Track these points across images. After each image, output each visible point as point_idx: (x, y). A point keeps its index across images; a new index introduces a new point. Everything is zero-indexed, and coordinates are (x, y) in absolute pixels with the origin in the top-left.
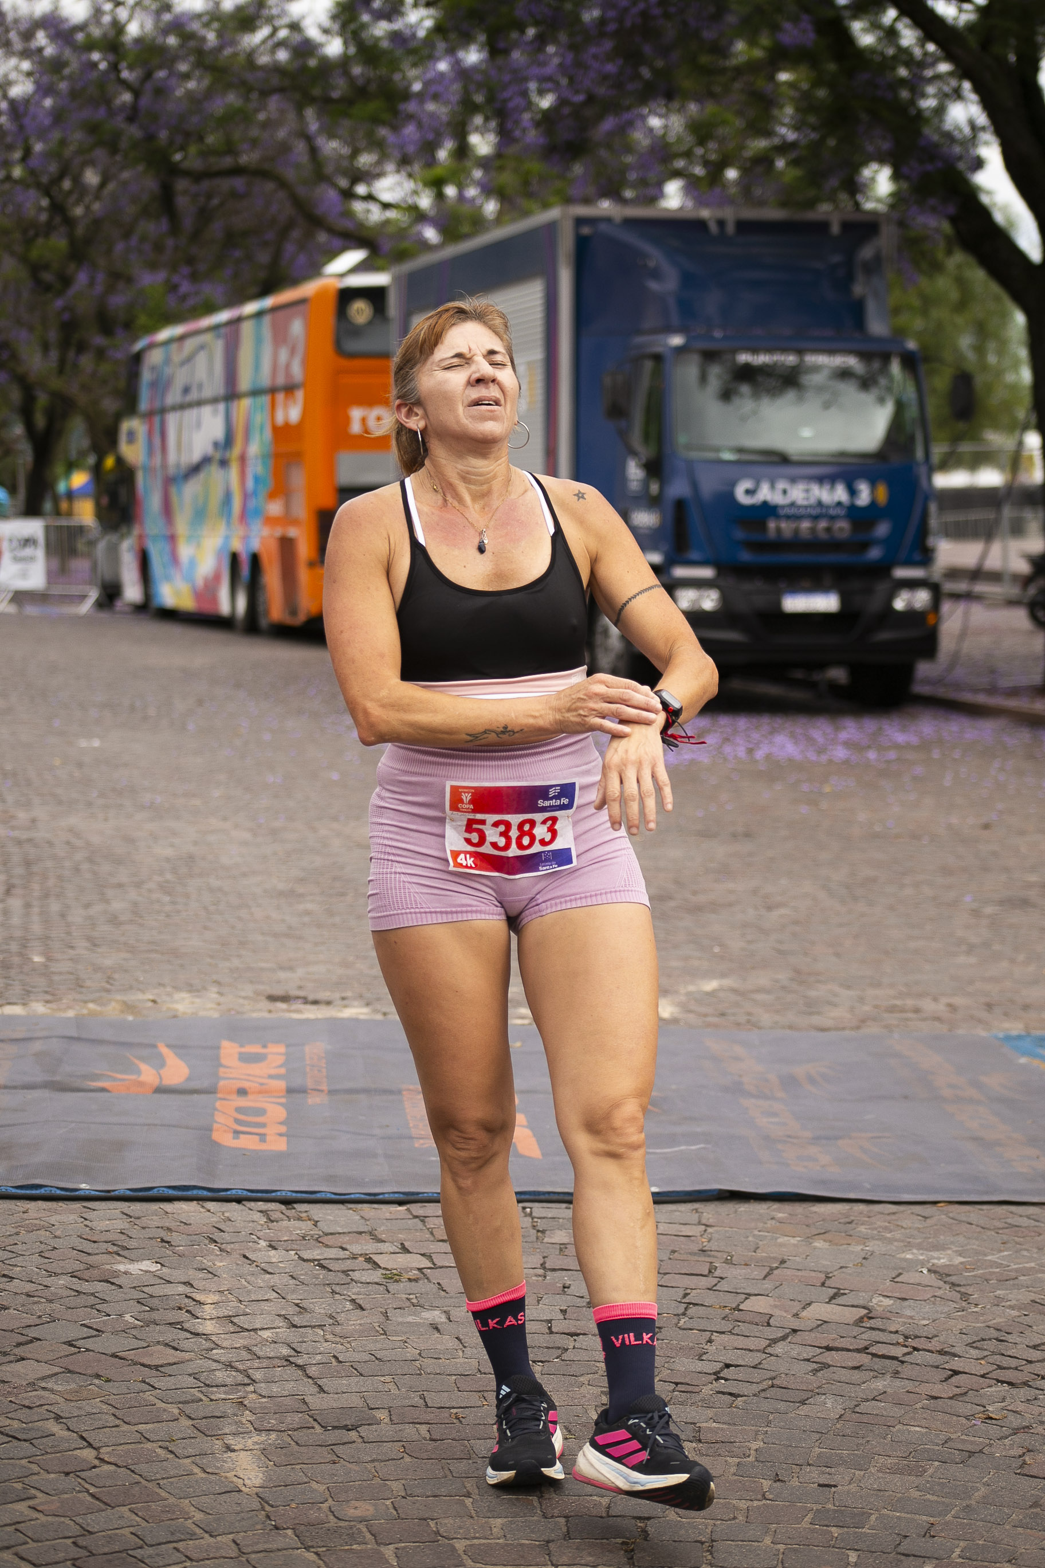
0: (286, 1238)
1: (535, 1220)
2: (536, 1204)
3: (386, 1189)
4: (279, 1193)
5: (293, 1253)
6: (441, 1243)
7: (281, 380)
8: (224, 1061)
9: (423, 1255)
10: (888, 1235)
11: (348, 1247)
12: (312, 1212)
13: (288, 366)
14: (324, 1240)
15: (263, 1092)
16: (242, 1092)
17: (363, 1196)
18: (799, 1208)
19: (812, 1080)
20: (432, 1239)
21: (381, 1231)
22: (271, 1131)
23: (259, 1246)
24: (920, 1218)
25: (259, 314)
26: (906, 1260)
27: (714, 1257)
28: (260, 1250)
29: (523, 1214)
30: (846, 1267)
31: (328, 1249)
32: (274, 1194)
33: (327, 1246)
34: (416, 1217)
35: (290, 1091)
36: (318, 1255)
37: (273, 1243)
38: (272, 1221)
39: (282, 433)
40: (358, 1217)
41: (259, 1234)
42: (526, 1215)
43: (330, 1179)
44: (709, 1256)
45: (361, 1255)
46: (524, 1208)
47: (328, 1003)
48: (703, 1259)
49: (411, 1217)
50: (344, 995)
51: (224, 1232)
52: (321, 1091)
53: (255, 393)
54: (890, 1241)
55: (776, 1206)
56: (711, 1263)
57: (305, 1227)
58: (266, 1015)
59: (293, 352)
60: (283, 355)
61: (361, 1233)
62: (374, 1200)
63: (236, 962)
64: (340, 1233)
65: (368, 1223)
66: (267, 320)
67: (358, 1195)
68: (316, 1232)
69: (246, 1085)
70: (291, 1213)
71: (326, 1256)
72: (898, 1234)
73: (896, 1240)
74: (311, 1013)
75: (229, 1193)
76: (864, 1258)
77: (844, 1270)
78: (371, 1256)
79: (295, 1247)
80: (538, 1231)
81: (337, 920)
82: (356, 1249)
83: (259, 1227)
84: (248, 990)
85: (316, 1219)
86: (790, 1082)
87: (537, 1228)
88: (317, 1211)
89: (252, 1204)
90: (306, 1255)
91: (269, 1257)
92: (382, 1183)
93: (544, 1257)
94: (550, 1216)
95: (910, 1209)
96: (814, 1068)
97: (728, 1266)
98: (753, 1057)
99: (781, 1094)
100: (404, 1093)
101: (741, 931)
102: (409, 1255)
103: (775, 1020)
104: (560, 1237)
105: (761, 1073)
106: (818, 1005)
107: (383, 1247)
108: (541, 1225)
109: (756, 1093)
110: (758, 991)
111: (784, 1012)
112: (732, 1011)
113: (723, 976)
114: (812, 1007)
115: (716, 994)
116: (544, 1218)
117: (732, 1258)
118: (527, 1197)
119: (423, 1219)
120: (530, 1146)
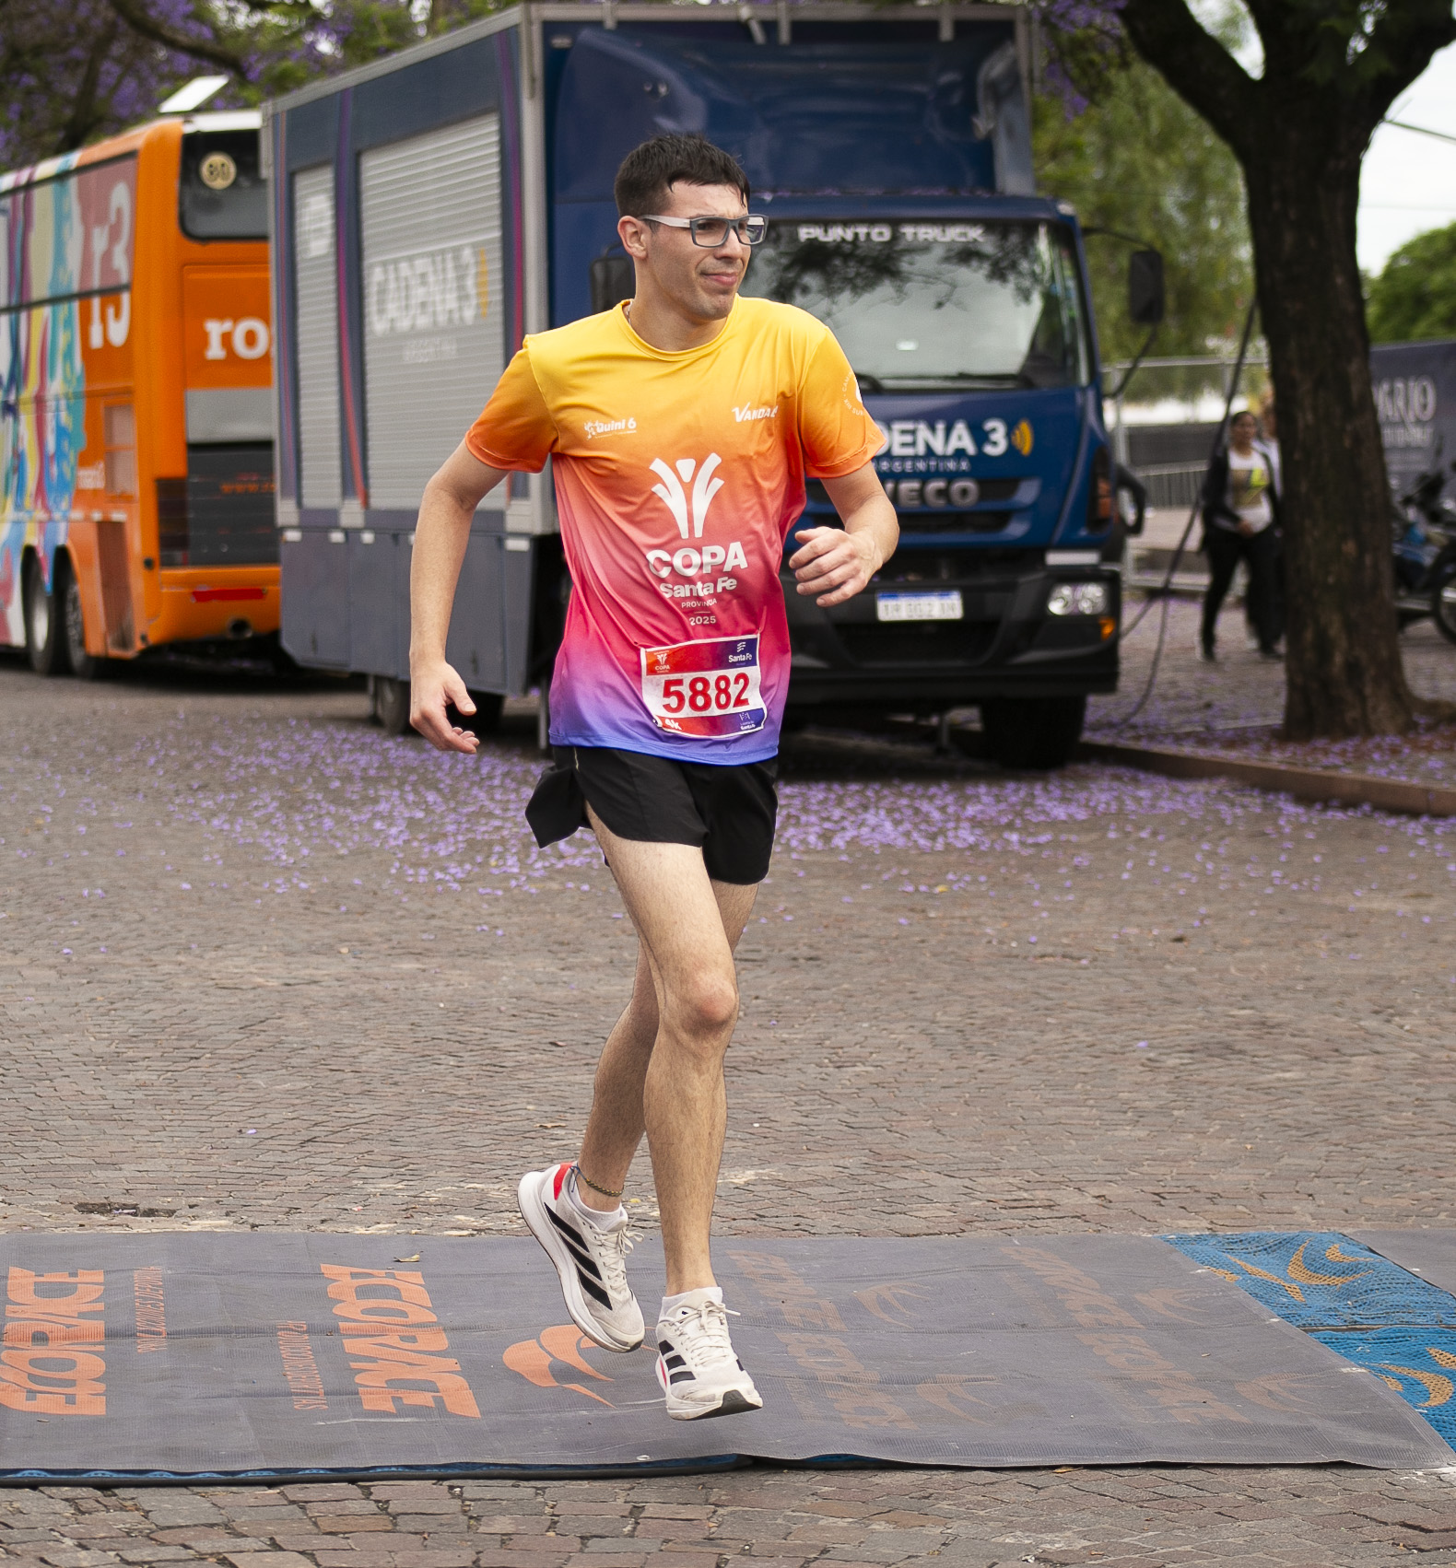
0: (102, 1535)
1: (468, 1503)
2: (470, 1482)
3: (254, 1465)
4: (92, 1474)
5: (113, 1553)
6: (328, 1537)
7: (96, 283)
8: (11, 1296)
9: (302, 1553)
10: (982, 1513)
11: (193, 1544)
12: (140, 1499)
13: (107, 256)
14: (159, 1535)
15: (73, 1337)
16: (40, 1338)
17: (215, 1476)
18: (853, 1480)
19: (885, 1306)
20: (316, 1531)
21: (241, 1523)
22: (81, 1393)
23: (64, 1546)
24: (1030, 1489)
25: (61, 177)
26: (1004, 1545)
27: (725, 1546)
28: (64, 1551)
29: (449, 1496)
30: (917, 1557)
31: (163, 1548)
32: (85, 1476)
33: (163, 1544)
34: (293, 1502)
35: (111, 1334)
36: (149, 1555)
37: (83, 1542)
38: (83, 1513)
39: (99, 361)
40: (208, 1505)
41: (63, 1530)
42: (454, 1496)
43: (170, 1452)
44: (718, 1546)
45: (212, 1555)
46: (451, 1488)
47: (171, 1213)
48: (709, 1549)
49: (286, 1502)
50: (193, 1201)
51: (12, 1528)
52: (160, 1334)
53: (54, 301)
54: (984, 1520)
55: (820, 1476)
56: (721, 1554)
57: (132, 1519)
58: (76, 1230)
59: (114, 236)
60: (100, 241)
61: (212, 1526)
62: (232, 1480)
63: (32, 1158)
64: (182, 1527)
65: (222, 1512)
66: (73, 183)
67: (208, 1475)
68: (146, 1525)
69: (46, 1327)
70: (111, 1501)
71: (160, 1556)
72: (995, 1512)
73: (992, 1520)
74: (143, 1226)
75: (19, 1475)
76: (944, 1544)
77: (913, 1560)
78: (226, 1555)
79: (117, 1546)
80: (471, 1518)
81: (185, 1094)
82: (204, 1546)
83: (64, 1521)
84: (50, 1197)
85: (147, 1509)
86: (851, 1310)
87: (470, 1514)
88: (147, 1497)
89: (54, 1490)
90: (131, 1556)
91: (78, 1559)
92: (244, 1456)
93: (478, 1553)
94: (489, 1496)
95: (1017, 1477)
96: (890, 1289)
97: (744, 1559)
98: (799, 1275)
99: (838, 1326)
100: (279, 1333)
101: (795, 1099)
102: (280, 1553)
103: (836, 1223)
104: (502, 1524)
105: (811, 1297)
106: (903, 1201)
107: (243, 1543)
108: (474, 1509)
109: (801, 1325)
110: (814, 1183)
111: (851, 1212)
112: (774, 1212)
113: (764, 1162)
114: (893, 1204)
115: (750, 1188)
116: (480, 1500)
117: (751, 1547)
118: (456, 1471)
119: (302, 1504)
120: (464, 1403)
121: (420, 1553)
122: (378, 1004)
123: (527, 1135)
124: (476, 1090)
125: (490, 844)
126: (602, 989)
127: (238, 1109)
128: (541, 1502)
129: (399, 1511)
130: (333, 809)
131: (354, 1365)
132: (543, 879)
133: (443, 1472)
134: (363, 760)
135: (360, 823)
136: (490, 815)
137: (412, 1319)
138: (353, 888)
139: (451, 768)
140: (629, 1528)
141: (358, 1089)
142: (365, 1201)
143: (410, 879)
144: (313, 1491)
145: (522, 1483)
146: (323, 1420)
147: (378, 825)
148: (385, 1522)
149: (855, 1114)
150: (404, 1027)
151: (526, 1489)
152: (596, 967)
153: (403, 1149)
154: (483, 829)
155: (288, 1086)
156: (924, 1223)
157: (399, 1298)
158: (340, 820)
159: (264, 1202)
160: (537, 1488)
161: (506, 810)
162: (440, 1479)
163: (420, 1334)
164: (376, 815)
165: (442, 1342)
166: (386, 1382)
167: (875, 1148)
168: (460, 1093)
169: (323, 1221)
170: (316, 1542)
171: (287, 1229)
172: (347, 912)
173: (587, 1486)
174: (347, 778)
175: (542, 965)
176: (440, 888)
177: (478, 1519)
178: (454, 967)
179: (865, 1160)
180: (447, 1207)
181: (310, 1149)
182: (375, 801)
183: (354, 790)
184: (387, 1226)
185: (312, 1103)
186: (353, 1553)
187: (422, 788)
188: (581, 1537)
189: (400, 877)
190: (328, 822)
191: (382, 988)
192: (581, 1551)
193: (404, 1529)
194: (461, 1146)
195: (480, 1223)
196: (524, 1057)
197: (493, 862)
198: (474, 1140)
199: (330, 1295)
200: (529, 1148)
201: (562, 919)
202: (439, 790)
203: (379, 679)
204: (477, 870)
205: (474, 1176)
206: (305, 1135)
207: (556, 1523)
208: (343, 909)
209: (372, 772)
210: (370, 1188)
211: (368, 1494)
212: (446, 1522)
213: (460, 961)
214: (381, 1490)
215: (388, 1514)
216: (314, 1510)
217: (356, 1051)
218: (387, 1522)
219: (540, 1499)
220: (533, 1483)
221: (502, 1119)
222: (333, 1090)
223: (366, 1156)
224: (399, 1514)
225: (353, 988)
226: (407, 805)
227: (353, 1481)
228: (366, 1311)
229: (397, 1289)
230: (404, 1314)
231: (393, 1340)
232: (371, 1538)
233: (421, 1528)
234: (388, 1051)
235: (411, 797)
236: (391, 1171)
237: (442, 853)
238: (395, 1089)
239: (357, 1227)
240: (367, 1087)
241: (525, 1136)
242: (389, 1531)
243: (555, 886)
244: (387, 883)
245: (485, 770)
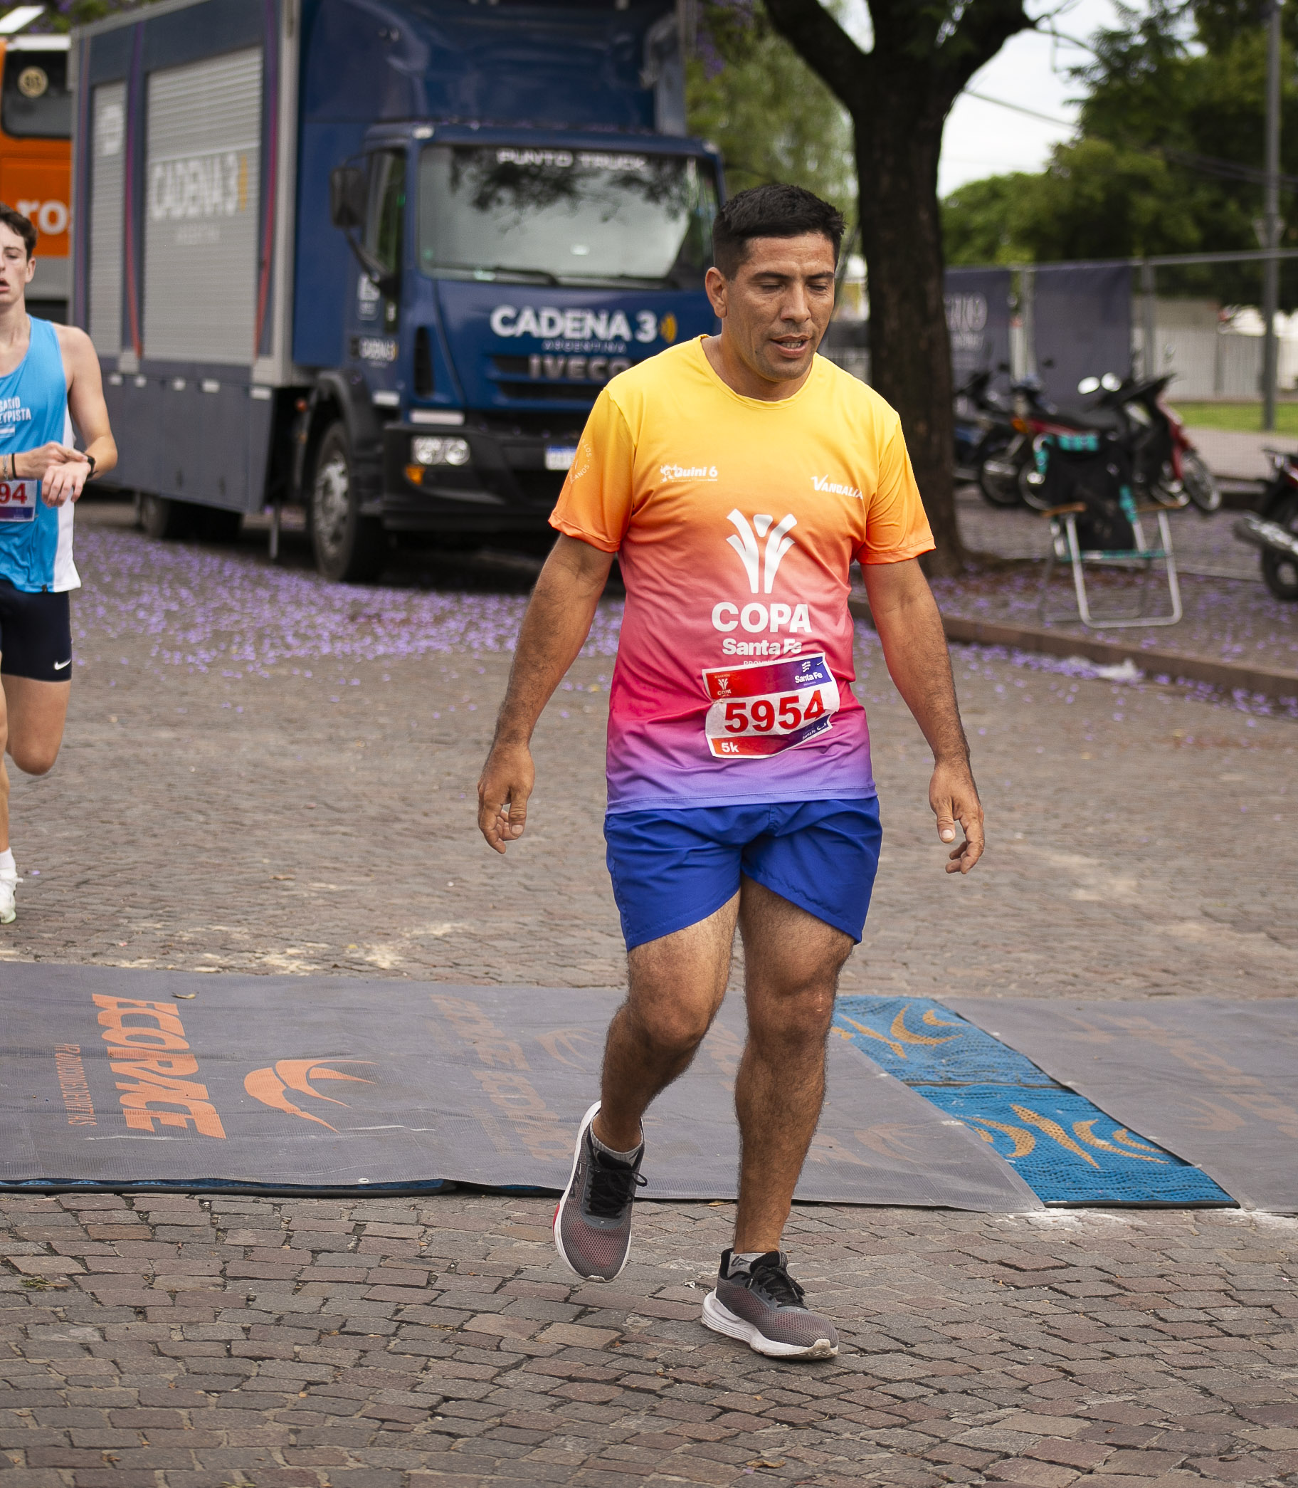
1: (216, 1216)
2: (218, 1197)
3: (32, 1174)
6: (97, 1243)
9: (73, 1257)
10: (649, 1241)
19: (562, 1049)
20: (87, 1238)
21: (23, 1227)
24: (688, 1220)
26: (669, 1271)
27: (434, 1264)
29: (200, 1209)
34: (67, 1210)
42: (204, 1210)
44: (429, 1263)
46: (202, 1201)
48: (421, 1267)
49: (61, 1210)
54: (651, 1248)
55: (513, 1202)
56: (431, 1272)
62: (16, 1188)
65: (7, 1217)
72: (661, 1240)
73: (658, 1247)
78: (9, 1258)
80: (218, 1230)
86: (534, 1052)
87: (217, 1226)
92: (26, 1167)
93: (224, 1263)
94: (233, 1211)
95: (677, 1209)
96: (565, 1034)
97: (450, 1276)
98: (491, 1019)
99: (523, 1066)
100: (57, 1055)
101: (482, 862)
102: (56, 1258)
103: (518, 973)
104: (245, 1237)
105: (500, 1039)
106: (573, 955)
107: (24, 1247)
108: (222, 1222)
109: (493, 1064)
110: (499, 937)
111: (530, 964)
112: (466, 961)
113: (458, 917)
114: (565, 958)
115: (447, 939)
116: (226, 1214)
117: (456, 1266)
118: (206, 1187)
119: (75, 1213)
120: (211, 1124)
121: (175, 1262)
122: (141, 767)
123: (264, 885)
124: (221, 844)
125: (231, 634)
126: (322, 761)
127: (24, 852)
128: (277, 1218)
129: (158, 1222)
130: (105, 599)
131: (119, 1085)
132: (275, 666)
133: (194, 1187)
134: (130, 559)
135: (127, 612)
136: (231, 610)
137: (168, 1046)
138: (120, 666)
139: (200, 570)
140: (352, 1244)
141: (124, 839)
142: (129, 937)
143: (167, 662)
144: (85, 1201)
145: (261, 1199)
146: (93, 1136)
147: (142, 614)
148: (145, 1232)
149: (531, 878)
150: (161, 787)
151: (265, 1205)
152: (318, 742)
153: (161, 893)
154: (225, 622)
155: (66, 834)
156: (591, 976)
157: (157, 1026)
158: (111, 609)
159: (46, 935)
160: (274, 1205)
161: (243, 606)
162: (193, 1193)
163: (177, 1062)
164: (140, 606)
165: (192, 1067)
166: (147, 1104)
167: (549, 909)
168: (209, 846)
169: (94, 955)
170: (87, 1248)
171: (63, 962)
172: (117, 687)
173: (316, 1204)
174: (117, 574)
175: (274, 739)
176: (191, 669)
177: (224, 1231)
178: (203, 737)
179: (541, 918)
180: (197, 946)
181: (84, 890)
182: (139, 593)
183: (122, 585)
184: (148, 961)
185: (86, 850)
186: (119, 1259)
187: (177, 585)
188: (312, 1251)
189: (158, 659)
190: (101, 611)
191: (146, 752)
192: (312, 1264)
193: (162, 1239)
194: (207, 892)
195: (224, 961)
196: (259, 817)
197: (234, 648)
198: (219, 888)
199: (101, 1022)
200: (264, 896)
201: (290, 700)
202: (190, 588)
203: (145, 496)
204: (221, 656)
205: (220, 920)
206: (80, 877)
207: (291, 1237)
208: (113, 684)
209: (137, 571)
210: (133, 927)
211: (131, 1206)
212: (198, 1233)
213: (208, 732)
214: (142, 1202)
215: (148, 1224)
216: (86, 1218)
217: (122, 806)
218: (147, 1232)
219: (277, 1214)
220: (271, 1200)
221: (244, 870)
222: (104, 839)
223: (131, 898)
224: (157, 1225)
225: (120, 752)
226: (165, 600)
227: (118, 1192)
228: (129, 1038)
229: (156, 1019)
230: (161, 1041)
231: (152, 1065)
232: (133, 1246)
233: (176, 1238)
234: (149, 807)
235: (168, 592)
236: (150, 912)
237: (193, 641)
238: (154, 841)
239: (123, 961)
240: (131, 838)
241: (261, 886)
242: (148, 1240)
243: (283, 672)
244: (148, 664)
245: (227, 573)
